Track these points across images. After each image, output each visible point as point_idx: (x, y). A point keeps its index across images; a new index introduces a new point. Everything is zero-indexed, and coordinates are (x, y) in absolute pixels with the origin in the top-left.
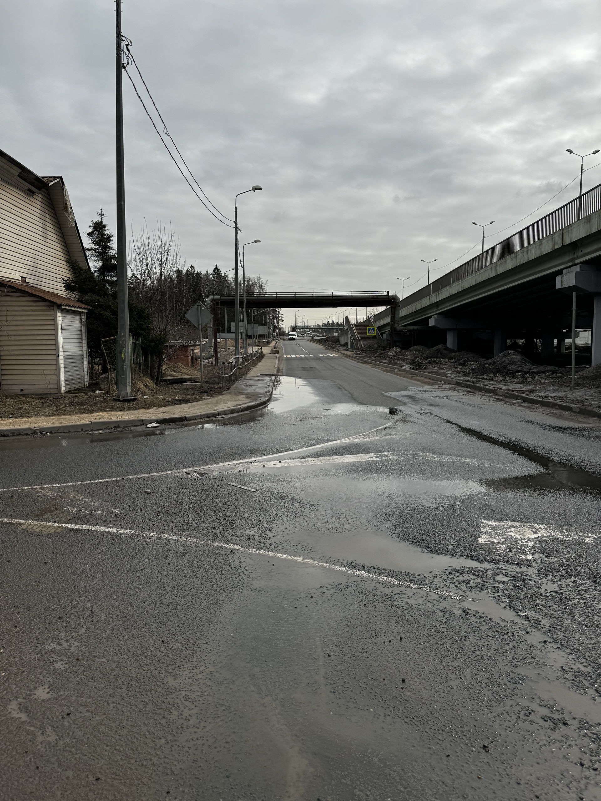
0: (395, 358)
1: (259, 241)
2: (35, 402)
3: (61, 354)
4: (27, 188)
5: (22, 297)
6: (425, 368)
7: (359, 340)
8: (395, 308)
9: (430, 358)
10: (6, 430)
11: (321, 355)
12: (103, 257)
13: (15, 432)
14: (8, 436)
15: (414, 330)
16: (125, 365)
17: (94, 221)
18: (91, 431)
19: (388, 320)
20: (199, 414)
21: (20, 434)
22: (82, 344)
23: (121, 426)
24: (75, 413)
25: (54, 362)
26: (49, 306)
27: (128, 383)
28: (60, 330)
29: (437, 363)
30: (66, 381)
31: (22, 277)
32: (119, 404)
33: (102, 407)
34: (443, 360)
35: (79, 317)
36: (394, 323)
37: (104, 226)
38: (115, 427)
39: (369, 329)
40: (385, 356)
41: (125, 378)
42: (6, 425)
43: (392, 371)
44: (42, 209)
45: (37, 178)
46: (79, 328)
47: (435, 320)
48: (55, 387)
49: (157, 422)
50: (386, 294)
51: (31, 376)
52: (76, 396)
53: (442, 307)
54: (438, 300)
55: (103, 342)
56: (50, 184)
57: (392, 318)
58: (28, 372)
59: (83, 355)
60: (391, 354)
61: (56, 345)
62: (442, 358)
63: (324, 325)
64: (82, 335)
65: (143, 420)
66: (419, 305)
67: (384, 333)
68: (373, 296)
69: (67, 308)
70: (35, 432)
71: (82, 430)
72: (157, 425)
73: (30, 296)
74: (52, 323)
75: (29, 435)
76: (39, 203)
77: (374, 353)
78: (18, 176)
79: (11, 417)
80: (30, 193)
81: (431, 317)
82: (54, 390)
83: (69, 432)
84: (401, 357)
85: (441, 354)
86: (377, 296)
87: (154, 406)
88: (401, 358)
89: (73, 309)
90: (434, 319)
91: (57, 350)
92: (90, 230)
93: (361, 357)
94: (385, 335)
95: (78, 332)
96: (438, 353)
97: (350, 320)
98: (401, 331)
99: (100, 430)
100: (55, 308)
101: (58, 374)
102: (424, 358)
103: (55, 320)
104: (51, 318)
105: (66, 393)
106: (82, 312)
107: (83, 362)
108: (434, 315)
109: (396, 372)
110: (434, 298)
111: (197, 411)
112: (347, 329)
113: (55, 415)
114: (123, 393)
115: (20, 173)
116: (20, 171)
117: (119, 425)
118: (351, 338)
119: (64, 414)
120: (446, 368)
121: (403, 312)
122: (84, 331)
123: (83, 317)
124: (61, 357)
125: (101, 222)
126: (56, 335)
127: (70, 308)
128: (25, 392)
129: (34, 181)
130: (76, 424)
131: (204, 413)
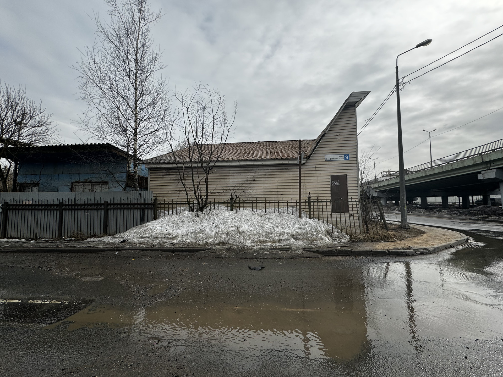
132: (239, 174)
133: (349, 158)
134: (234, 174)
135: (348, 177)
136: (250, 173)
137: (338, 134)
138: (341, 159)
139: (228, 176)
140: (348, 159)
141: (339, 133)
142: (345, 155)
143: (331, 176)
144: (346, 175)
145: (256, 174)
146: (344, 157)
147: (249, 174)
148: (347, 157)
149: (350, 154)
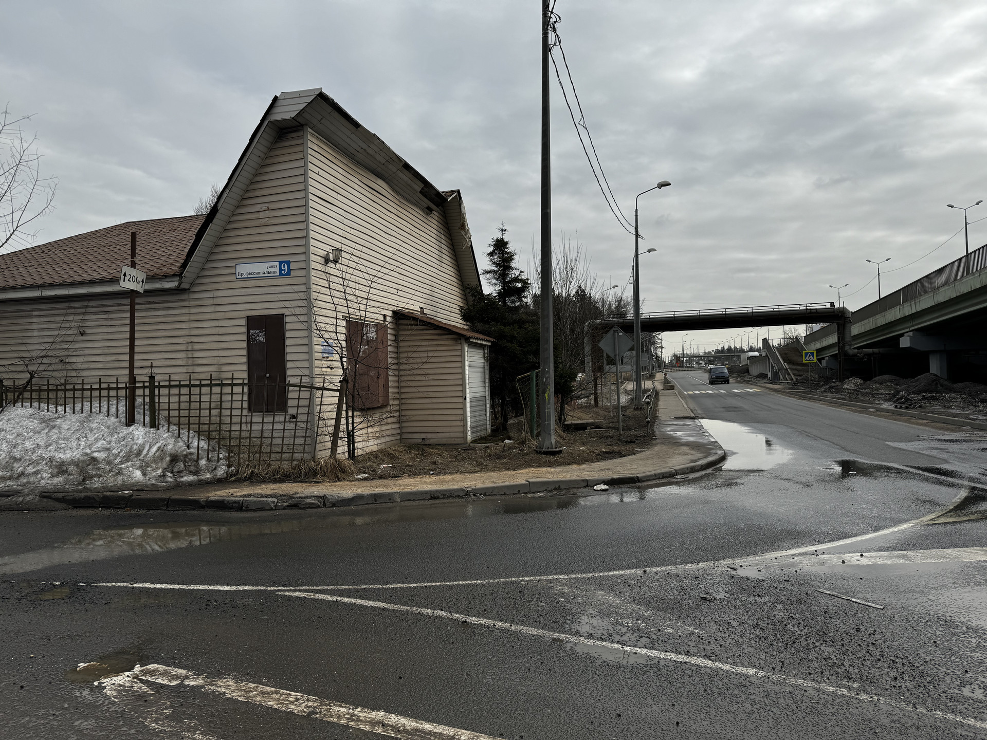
0: (856, 392)
1: (654, 250)
2: (446, 454)
3: (468, 396)
4: (426, 206)
5: (427, 330)
6: (920, 406)
7: (787, 369)
8: (844, 325)
9: (925, 392)
10: (437, 491)
11: (736, 391)
12: (504, 279)
13: (445, 493)
14: (438, 498)
15: (873, 353)
16: (549, 409)
17: (495, 239)
18: (530, 493)
19: (834, 339)
20: (652, 473)
21: (451, 496)
22: (485, 384)
23: (562, 487)
24: (499, 469)
25: (461, 406)
26: (455, 340)
27: (552, 431)
28: (467, 368)
29: (937, 399)
30: (472, 428)
31: (421, 308)
32: (545, 458)
33: (526, 462)
34: (947, 396)
35: (482, 351)
36: (844, 344)
37: (507, 243)
38: (555, 489)
39: (806, 354)
40: (839, 391)
41: (549, 424)
42: (431, 483)
43: (864, 410)
44: (438, 229)
45: (438, 193)
46: (482, 365)
47: (910, 339)
48: (461, 435)
49: (605, 482)
50: (828, 306)
51: (434, 422)
52: (487, 447)
53: (921, 321)
54: (914, 311)
55: (519, 380)
56: (449, 200)
57: (841, 337)
58: (430, 418)
59: (485, 397)
60: (849, 387)
61: (463, 385)
62: (944, 392)
63: (717, 351)
64: (484, 372)
65: (587, 480)
66: (882, 319)
67: (823, 358)
68: (810, 309)
69: (474, 341)
70: (467, 494)
71: (519, 491)
72: (606, 487)
73: (435, 329)
74: (459, 359)
75: (462, 497)
76: (436, 222)
77: (817, 386)
78: (420, 192)
79: (432, 474)
80: (428, 211)
81: (902, 335)
82: (459, 439)
83: (505, 494)
84: (866, 391)
85: (942, 386)
86: (816, 309)
87: (586, 461)
88: (866, 393)
89: (479, 342)
90: (908, 338)
91: (464, 391)
92: (491, 249)
93: (800, 392)
94: (824, 362)
95: (481, 370)
96: (937, 384)
97: (770, 342)
98: (855, 355)
99: (539, 492)
100: (463, 341)
101: (464, 420)
102: (914, 393)
103: (462, 356)
104: (459, 353)
105: (474, 442)
106: (485, 345)
107: (485, 405)
108: (907, 332)
109: (873, 412)
110: (908, 309)
111: (646, 469)
112: (767, 356)
113: (478, 471)
114: (547, 444)
115: (422, 189)
116: (422, 185)
117: (559, 486)
118: (773, 367)
119: (488, 470)
120: (956, 407)
121: (856, 329)
122: (487, 368)
123: (486, 351)
124: (468, 400)
125: (502, 240)
126: (463, 373)
127: (477, 341)
128: (428, 442)
129: (434, 196)
130: (511, 484)
131: (659, 472)
132: (52, 319)
133: (289, 270)
134: (42, 320)
135: (287, 319)
136: (75, 314)
137: (264, 207)
138: (271, 272)
139: (31, 323)
140: (289, 273)
141: (267, 205)
142: (281, 263)
143: (250, 319)
144: (283, 314)
145: (87, 317)
146: (277, 269)
147: (71, 318)
148: (284, 267)
149: (291, 259)
